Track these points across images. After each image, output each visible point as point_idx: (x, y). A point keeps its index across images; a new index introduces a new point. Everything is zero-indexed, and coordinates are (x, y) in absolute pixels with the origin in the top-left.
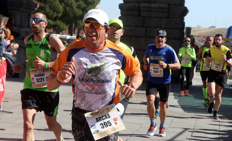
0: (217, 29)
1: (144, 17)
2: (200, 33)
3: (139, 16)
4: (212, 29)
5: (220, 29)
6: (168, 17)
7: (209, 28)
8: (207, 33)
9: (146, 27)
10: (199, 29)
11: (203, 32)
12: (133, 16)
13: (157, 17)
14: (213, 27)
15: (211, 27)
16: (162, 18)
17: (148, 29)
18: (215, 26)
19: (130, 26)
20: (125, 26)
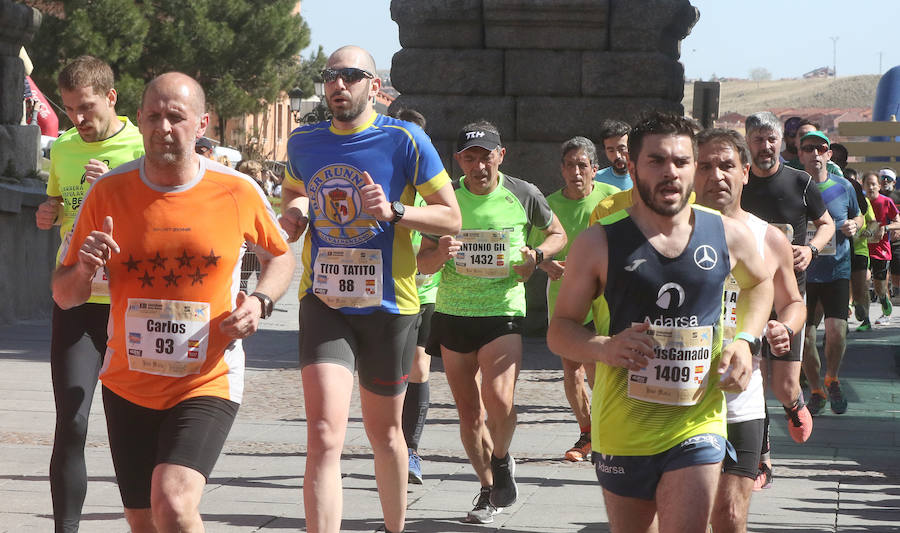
0: (841, 81)
1: (504, 49)
3: (484, 47)
4: (822, 84)
5: (855, 79)
6: (608, 47)
7: (806, 76)
8: (798, 100)
9: (515, 96)
10: (762, 86)
12: (456, 48)
13: (557, 50)
14: (825, 71)
15: (816, 73)
16: (582, 50)
17: (522, 104)
18: (831, 68)
19: (445, 94)
20: (424, 93)
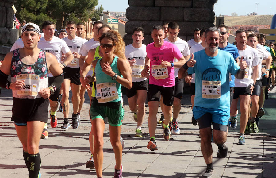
0: (259, 17)
1: (161, 7)
2: (236, 23)
3: (154, 6)
4: (253, 17)
5: (263, 16)
6: (192, 6)
7: (248, 15)
8: (246, 22)
10: (235, 18)
11: (240, 21)
12: (146, 6)
13: (177, 7)
14: (254, 13)
15: (251, 14)
16: (184, 7)
18: (256, 12)
19: (142, 20)
20: (136, 20)
